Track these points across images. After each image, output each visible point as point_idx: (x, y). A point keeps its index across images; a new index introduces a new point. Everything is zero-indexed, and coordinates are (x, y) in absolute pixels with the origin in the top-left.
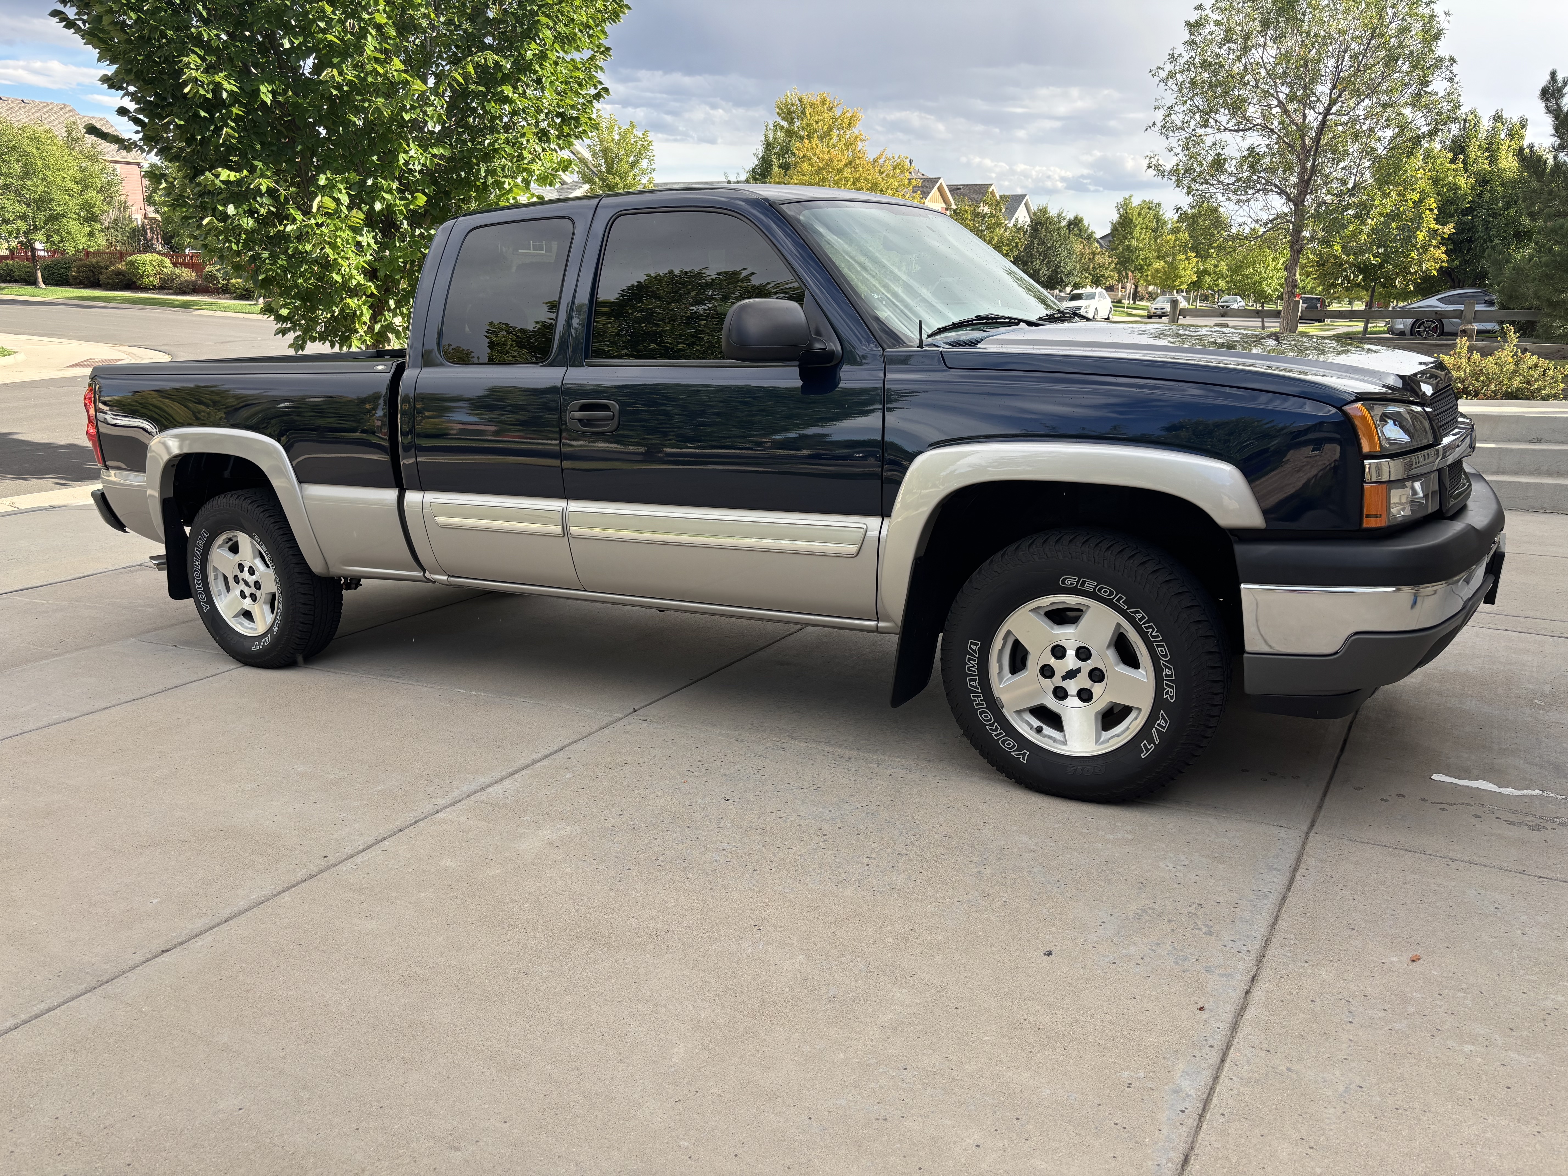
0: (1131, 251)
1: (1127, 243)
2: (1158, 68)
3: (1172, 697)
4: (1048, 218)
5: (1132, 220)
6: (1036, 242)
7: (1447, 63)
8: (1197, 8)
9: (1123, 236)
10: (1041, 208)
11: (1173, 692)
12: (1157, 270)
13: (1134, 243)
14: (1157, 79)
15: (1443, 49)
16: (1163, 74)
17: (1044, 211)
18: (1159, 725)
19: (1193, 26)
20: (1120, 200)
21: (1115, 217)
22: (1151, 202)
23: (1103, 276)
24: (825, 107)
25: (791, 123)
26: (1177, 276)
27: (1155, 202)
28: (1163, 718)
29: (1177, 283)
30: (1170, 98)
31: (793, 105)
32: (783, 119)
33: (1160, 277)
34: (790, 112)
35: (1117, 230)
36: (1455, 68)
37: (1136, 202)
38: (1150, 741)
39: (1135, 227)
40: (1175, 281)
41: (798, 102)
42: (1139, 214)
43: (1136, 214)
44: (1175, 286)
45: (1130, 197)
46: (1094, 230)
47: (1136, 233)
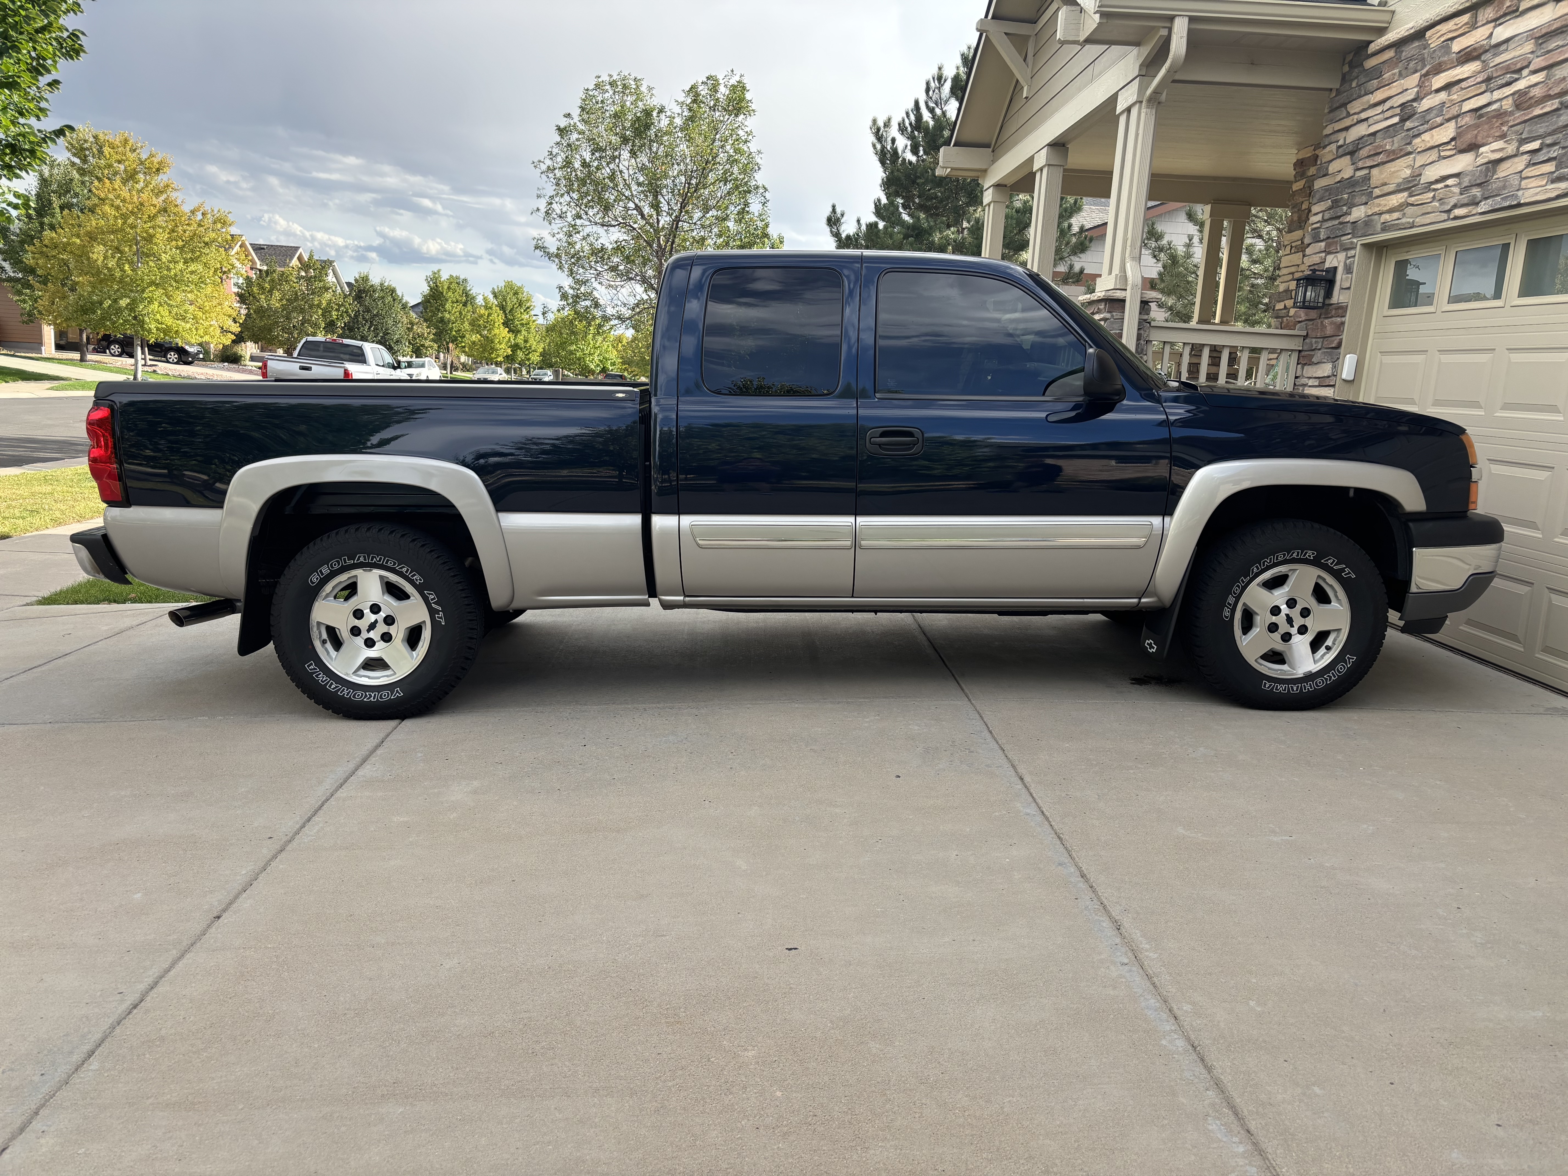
0: (445, 323)
1: (440, 315)
2: (540, 161)
3: (1313, 554)
4: (372, 286)
5: (442, 293)
6: (362, 309)
7: (761, 190)
8: (565, 116)
9: (436, 308)
10: (362, 275)
11: (1310, 552)
12: (474, 343)
13: (447, 316)
14: (538, 171)
15: (759, 178)
16: (544, 167)
17: (365, 279)
18: (1331, 564)
19: (562, 131)
20: (430, 274)
21: (426, 289)
22: (458, 278)
23: (423, 346)
24: (128, 148)
25: (84, 160)
26: (493, 349)
27: (462, 277)
28: (1327, 560)
29: (493, 356)
30: (550, 190)
31: (86, 141)
32: (74, 155)
33: (478, 349)
34: (83, 149)
35: (429, 302)
36: (767, 195)
37: (444, 276)
38: (1343, 570)
39: (447, 300)
40: (492, 353)
41: (92, 139)
42: (449, 288)
43: (446, 287)
44: (492, 359)
45: (439, 271)
46: (408, 300)
47: (448, 306)
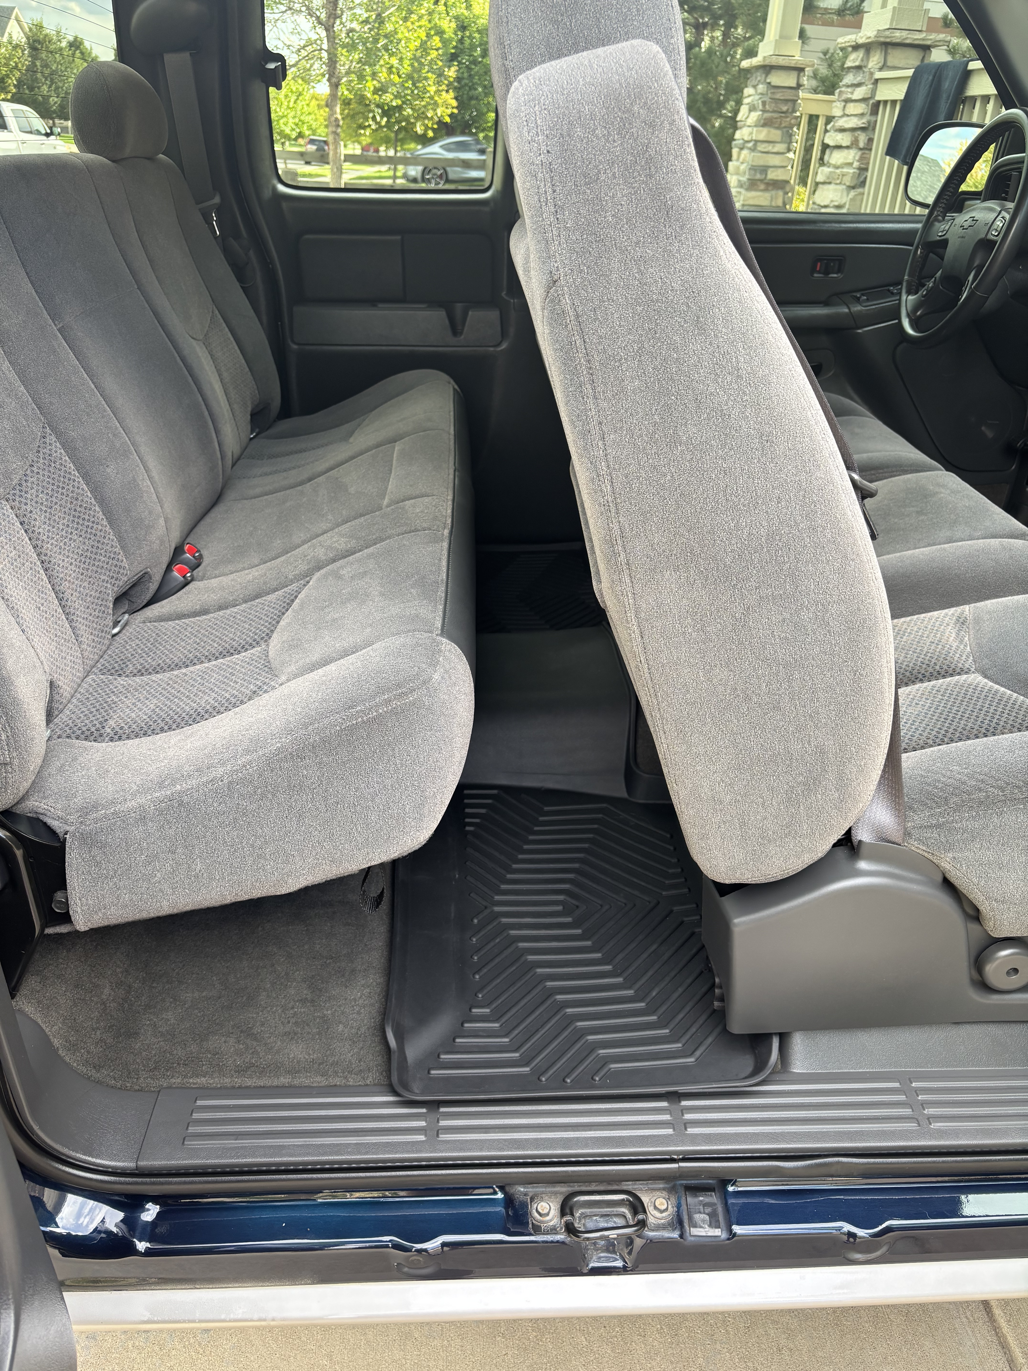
6: (38, 63)
